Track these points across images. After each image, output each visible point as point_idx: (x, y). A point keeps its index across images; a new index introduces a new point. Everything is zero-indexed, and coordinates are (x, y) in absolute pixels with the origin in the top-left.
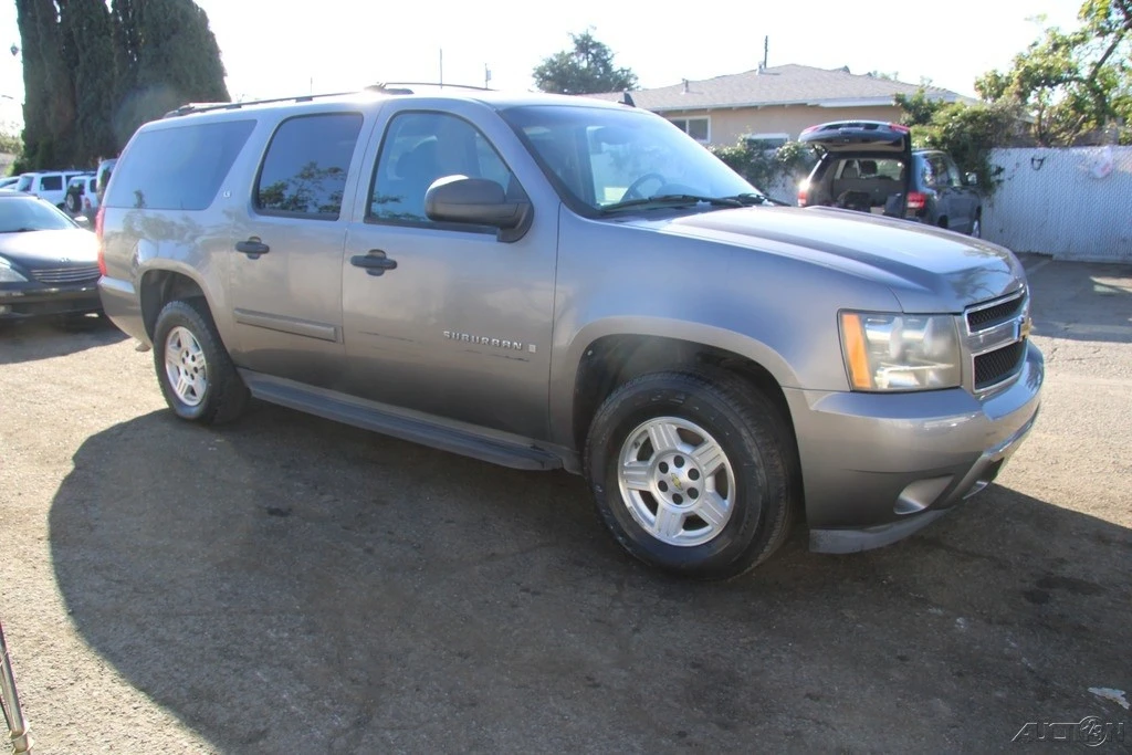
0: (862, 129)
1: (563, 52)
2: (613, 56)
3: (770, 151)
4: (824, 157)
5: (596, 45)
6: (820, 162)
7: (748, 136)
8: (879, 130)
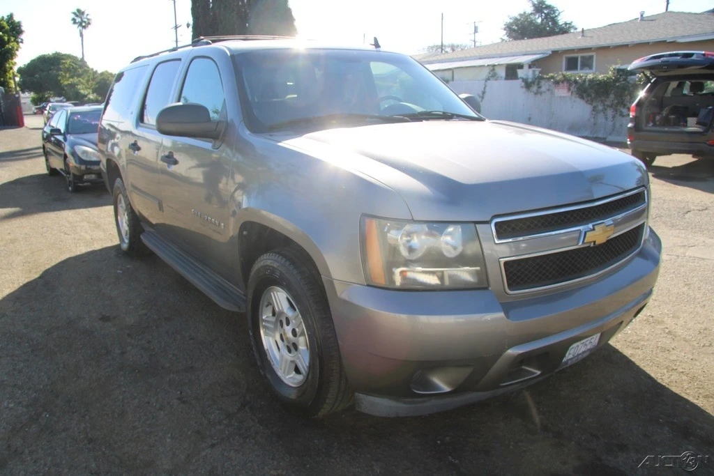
0: (679, 58)
1: (525, 13)
2: (559, 13)
3: (633, 77)
4: (652, 81)
5: (548, 7)
6: (649, 84)
7: (617, 67)
8: (694, 58)
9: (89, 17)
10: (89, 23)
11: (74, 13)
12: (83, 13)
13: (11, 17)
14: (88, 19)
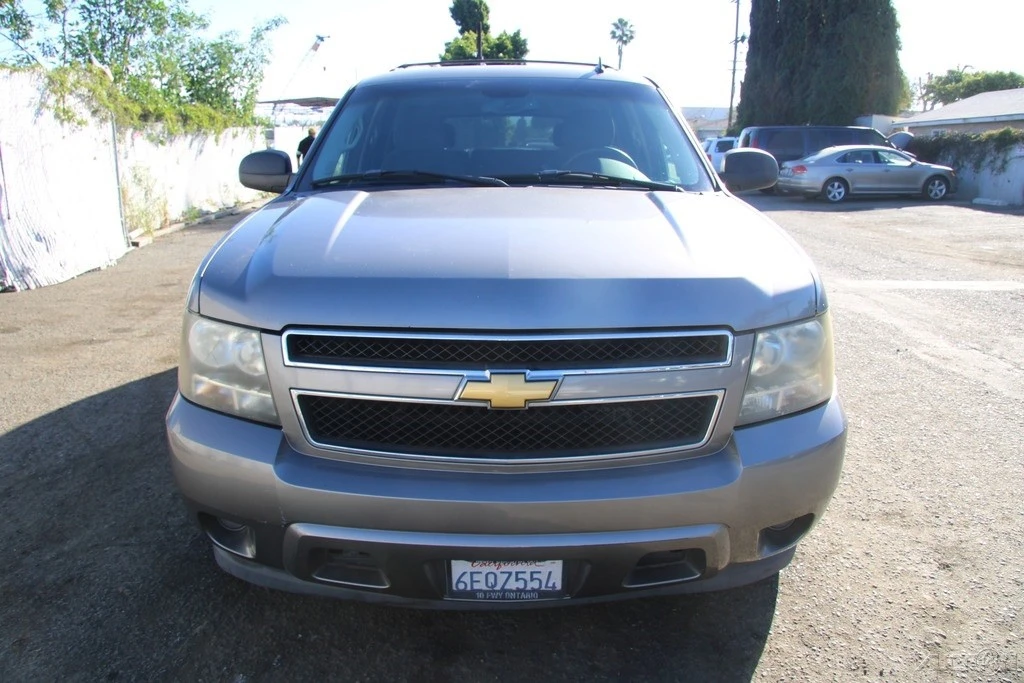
9: (632, 29)
10: (632, 37)
11: (615, 25)
12: (626, 24)
13: (517, 34)
14: (631, 32)
